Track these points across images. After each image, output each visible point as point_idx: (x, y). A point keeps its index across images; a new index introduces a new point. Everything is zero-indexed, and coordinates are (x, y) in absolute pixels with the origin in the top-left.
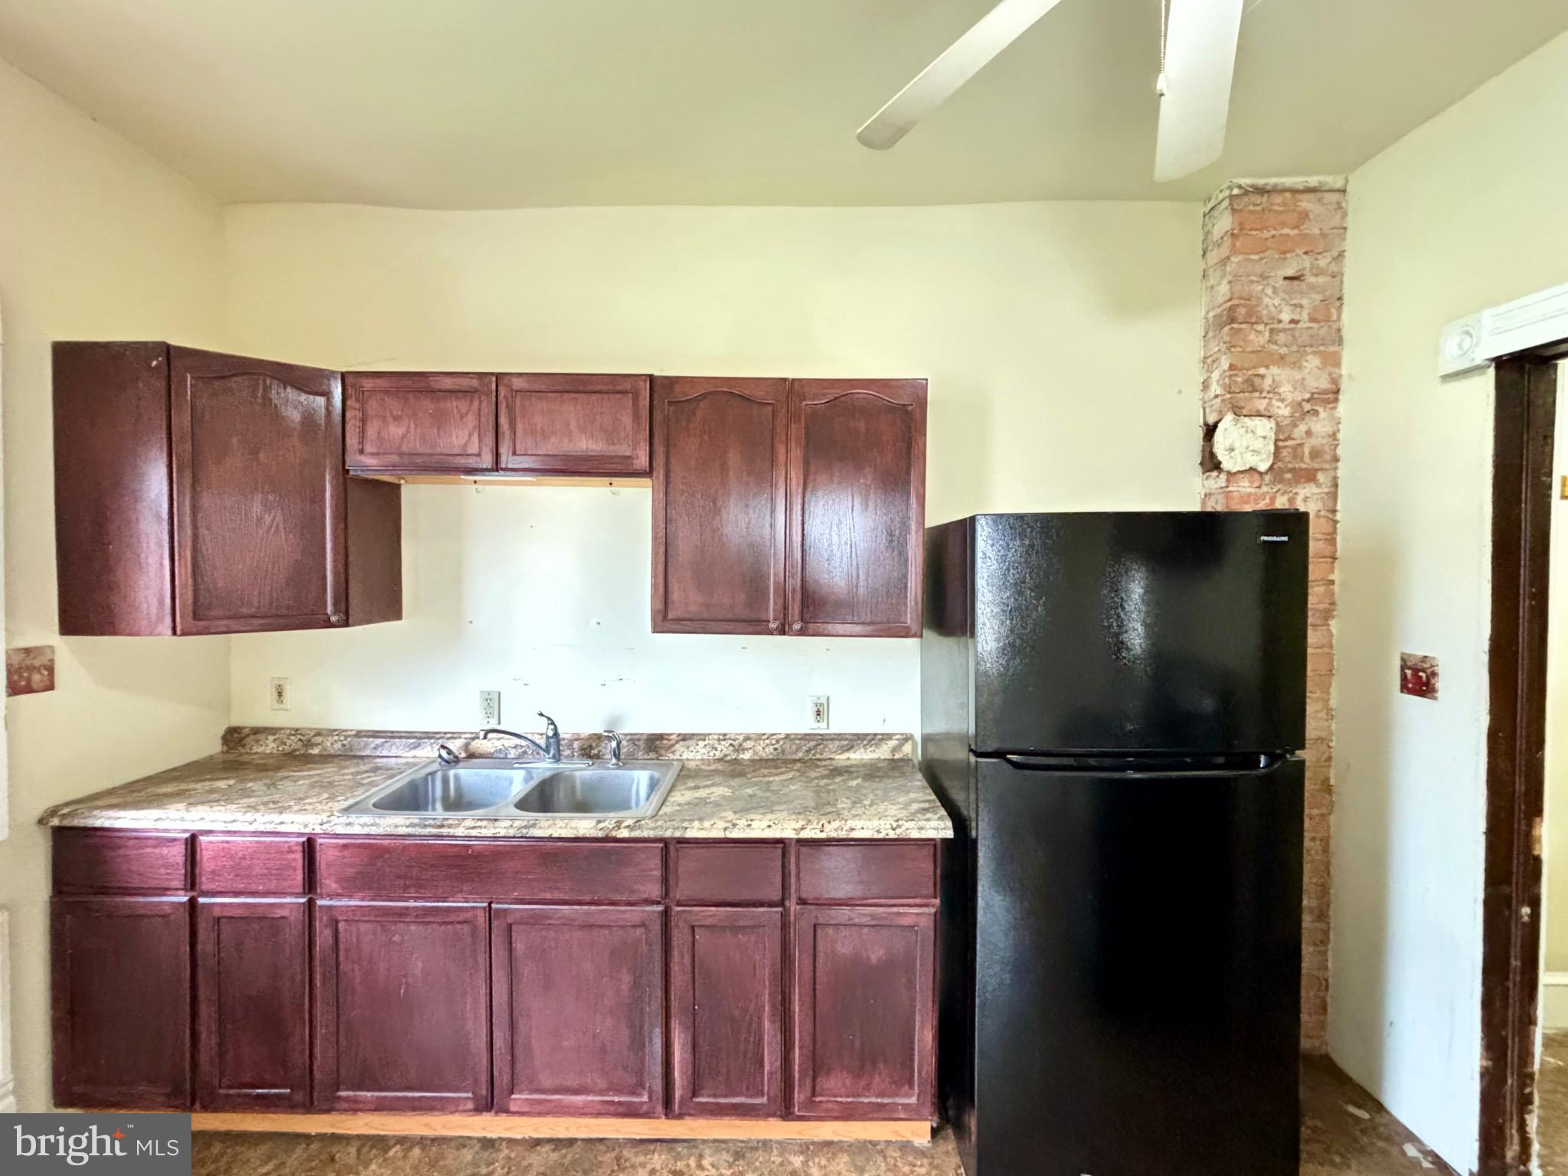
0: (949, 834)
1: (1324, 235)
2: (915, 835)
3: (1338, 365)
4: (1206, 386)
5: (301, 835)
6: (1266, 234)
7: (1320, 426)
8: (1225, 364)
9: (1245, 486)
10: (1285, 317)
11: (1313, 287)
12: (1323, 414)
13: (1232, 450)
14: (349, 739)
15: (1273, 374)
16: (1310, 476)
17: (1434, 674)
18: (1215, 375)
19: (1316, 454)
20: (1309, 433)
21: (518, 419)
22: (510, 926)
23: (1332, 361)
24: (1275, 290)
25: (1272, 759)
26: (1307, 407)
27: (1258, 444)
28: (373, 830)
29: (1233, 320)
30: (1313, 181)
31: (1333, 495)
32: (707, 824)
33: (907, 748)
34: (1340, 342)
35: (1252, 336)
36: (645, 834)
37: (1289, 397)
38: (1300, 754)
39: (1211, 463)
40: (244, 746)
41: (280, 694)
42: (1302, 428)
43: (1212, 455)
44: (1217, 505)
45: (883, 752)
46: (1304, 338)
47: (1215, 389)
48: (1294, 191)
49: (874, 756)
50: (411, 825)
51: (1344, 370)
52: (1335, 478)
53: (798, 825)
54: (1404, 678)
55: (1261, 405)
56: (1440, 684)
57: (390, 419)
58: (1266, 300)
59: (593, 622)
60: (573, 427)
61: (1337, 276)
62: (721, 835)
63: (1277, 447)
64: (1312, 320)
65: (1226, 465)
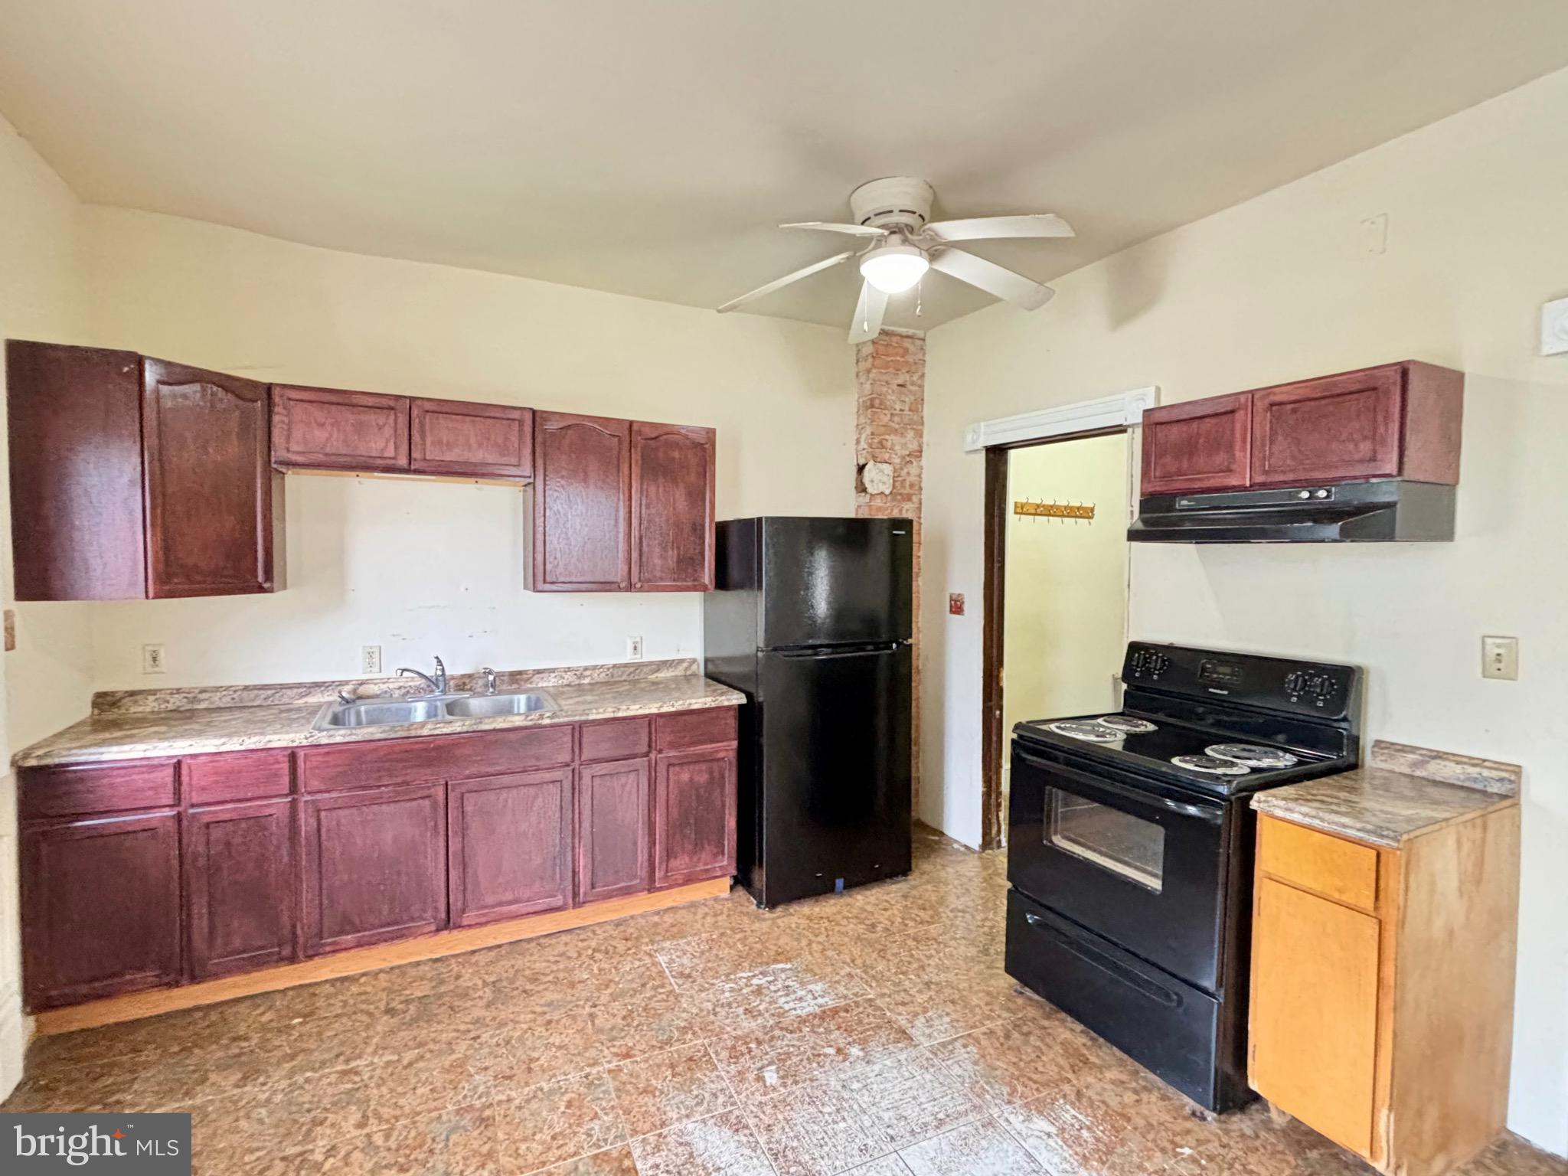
0: (744, 701)
1: (915, 363)
2: (726, 703)
3: (921, 436)
4: (858, 442)
5: (285, 748)
6: (889, 359)
7: (913, 470)
8: (868, 430)
9: (878, 502)
10: (898, 406)
11: (910, 391)
12: (915, 463)
13: (872, 481)
14: (239, 693)
15: (892, 438)
16: (909, 498)
17: (963, 603)
18: (864, 436)
19: (912, 486)
20: (908, 473)
21: (428, 434)
22: (463, 795)
23: (919, 434)
24: (893, 392)
25: (899, 644)
26: (908, 459)
27: (885, 479)
28: (353, 738)
29: (872, 406)
30: (911, 332)
31: (919, 509)
32: (601, 710)
33: (694, 667)
34: (922, 424)
35: (882, 416)
36: (562, 720)
37: (899, 452)
38: (910, 641)
39: (861, 488)
40: (119, 708)
41: (154, 659)
42: (906, 470)
43: (862, 483)
44: (864, 514)
45: (679, 671)
46: (906, 420)
47: (863, 445)
48: (902, 337)
49: (673, 674)
50: (384, 732)
51: (925, 439)
52: (920, 500)
53: (658, 705)
54: (951, 606)
55: (887, 456)
56: (966, 607)
57: (314, 425)
58: (889, 397)
59: (462, 589)
60: (473, 441)
61: (921, 387)
62: (612, 715)
63: (894, 481)
64: (910, 410)
65: (870, 490)
